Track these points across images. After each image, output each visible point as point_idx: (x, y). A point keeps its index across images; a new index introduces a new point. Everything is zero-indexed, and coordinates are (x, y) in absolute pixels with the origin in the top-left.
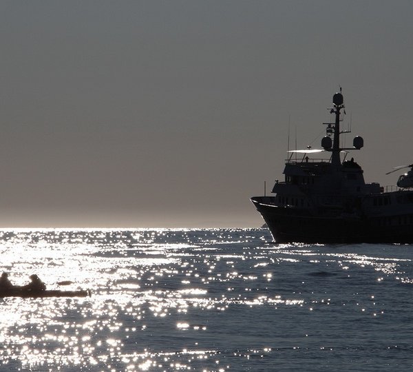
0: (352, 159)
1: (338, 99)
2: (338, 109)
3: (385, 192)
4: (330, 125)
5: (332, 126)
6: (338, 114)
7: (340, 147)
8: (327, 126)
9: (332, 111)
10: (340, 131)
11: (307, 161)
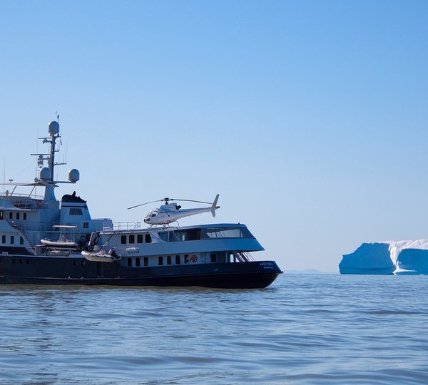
0: (74, 193)
1: (54, 128)
2: (54, 138)
3: (115, 228)
4: (41, 156)
5: (44, 157)
6: (53, 143)
7: (54, 180)
8: (38, 157)
9: (45, 141)
10: (55, 163)
11: (7, 195)
